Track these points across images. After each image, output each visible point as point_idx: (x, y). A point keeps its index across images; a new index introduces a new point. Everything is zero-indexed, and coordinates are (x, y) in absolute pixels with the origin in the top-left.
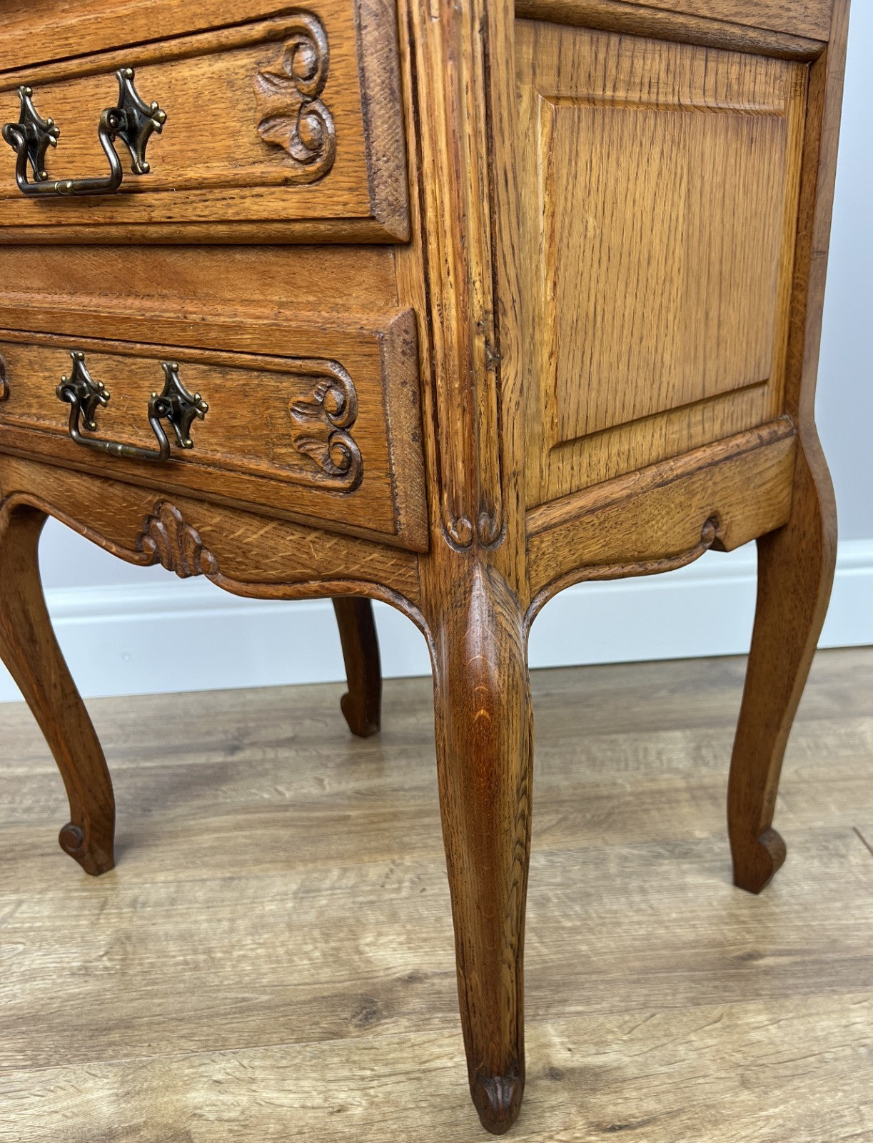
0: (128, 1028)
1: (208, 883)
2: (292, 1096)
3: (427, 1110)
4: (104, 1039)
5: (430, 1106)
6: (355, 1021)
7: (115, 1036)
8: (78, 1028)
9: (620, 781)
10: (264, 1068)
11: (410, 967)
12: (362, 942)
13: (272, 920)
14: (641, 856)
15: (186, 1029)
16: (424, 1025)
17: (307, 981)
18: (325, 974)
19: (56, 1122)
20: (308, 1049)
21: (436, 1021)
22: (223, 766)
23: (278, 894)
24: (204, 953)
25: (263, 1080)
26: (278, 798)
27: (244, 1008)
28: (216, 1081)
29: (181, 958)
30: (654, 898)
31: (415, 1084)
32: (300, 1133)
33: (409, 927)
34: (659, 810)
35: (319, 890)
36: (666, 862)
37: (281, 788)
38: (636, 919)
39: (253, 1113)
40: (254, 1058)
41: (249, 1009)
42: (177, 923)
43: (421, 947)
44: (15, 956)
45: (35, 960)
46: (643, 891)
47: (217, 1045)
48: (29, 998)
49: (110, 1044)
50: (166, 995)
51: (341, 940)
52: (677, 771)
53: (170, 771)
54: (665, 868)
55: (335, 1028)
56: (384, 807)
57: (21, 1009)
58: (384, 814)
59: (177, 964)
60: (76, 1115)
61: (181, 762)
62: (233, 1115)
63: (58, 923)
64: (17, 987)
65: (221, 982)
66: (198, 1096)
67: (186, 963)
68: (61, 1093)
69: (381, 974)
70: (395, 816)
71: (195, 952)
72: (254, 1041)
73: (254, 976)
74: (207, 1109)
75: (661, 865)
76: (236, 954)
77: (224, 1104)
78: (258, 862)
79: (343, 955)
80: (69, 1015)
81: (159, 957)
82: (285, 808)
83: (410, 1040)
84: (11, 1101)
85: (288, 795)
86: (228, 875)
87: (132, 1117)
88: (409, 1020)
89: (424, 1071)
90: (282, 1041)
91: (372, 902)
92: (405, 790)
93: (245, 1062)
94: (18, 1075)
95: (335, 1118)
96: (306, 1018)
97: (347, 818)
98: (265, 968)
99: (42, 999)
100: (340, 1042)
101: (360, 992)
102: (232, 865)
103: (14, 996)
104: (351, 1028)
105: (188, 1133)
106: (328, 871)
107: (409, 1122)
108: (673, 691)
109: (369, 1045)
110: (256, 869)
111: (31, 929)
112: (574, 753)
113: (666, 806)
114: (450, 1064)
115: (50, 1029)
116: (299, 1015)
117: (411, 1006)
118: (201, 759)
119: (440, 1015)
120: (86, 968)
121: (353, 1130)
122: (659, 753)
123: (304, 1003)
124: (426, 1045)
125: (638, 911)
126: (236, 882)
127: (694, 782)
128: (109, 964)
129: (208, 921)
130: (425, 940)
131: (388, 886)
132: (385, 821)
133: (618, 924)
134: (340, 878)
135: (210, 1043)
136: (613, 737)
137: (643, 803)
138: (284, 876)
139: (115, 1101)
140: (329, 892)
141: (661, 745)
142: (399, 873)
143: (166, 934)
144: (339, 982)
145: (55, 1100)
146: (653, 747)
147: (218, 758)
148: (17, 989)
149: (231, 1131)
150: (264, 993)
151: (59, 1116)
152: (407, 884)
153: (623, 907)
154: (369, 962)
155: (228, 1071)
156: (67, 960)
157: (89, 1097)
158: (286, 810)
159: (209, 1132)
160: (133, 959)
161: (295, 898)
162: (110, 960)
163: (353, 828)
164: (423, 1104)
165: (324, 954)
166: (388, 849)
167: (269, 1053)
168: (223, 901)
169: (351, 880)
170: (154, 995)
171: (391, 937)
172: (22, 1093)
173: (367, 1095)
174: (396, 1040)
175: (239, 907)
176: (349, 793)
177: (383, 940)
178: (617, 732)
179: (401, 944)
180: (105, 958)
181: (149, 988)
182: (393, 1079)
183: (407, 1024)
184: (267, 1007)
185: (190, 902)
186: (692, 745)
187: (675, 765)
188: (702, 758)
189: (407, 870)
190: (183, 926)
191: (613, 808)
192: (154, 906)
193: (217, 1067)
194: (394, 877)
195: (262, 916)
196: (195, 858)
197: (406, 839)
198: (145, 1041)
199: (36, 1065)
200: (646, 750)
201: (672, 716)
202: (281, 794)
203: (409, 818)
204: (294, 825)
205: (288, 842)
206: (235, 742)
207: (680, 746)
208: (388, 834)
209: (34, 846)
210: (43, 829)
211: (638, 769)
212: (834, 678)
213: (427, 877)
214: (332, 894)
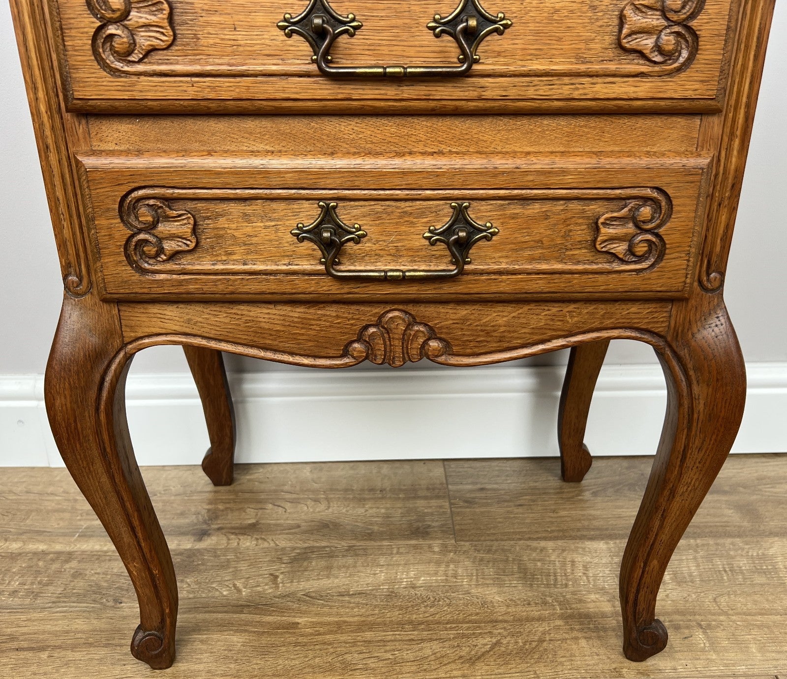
9: (549, 600)
22: (191, 554)
26: (236, 596)
37: (239, 584)
56: (330, 615)
58: (329, 624)
70: (340, 627)
82: (240, 608)
85: (245, 592)
92: (349, 595)
97: (296, 626)
108: (596, 494)
112: (507, 561)
122: (586, 568)
132: (330, 632)
136: (543, 544)
141: (588, 559)
146: (578, 558)
147: (187, 545)
158: (241, 612)
163: (300, 639)
166: (328, 669)
176: (300, 594)
178: (546, 539)
187: (600, 583)
191: (544, 633)
197: (348, 657)
200: (573, 563)
201: (596, 523)
202: (239, 591)
203: (352, 632)
204: (246, 631)
205: (239, 652)
206: (205, 527)
207: (604, 561)
208: (331, 650)
209: (12, 638)
210: (23, 617)
211: (566, 585)
212: (741, 489)
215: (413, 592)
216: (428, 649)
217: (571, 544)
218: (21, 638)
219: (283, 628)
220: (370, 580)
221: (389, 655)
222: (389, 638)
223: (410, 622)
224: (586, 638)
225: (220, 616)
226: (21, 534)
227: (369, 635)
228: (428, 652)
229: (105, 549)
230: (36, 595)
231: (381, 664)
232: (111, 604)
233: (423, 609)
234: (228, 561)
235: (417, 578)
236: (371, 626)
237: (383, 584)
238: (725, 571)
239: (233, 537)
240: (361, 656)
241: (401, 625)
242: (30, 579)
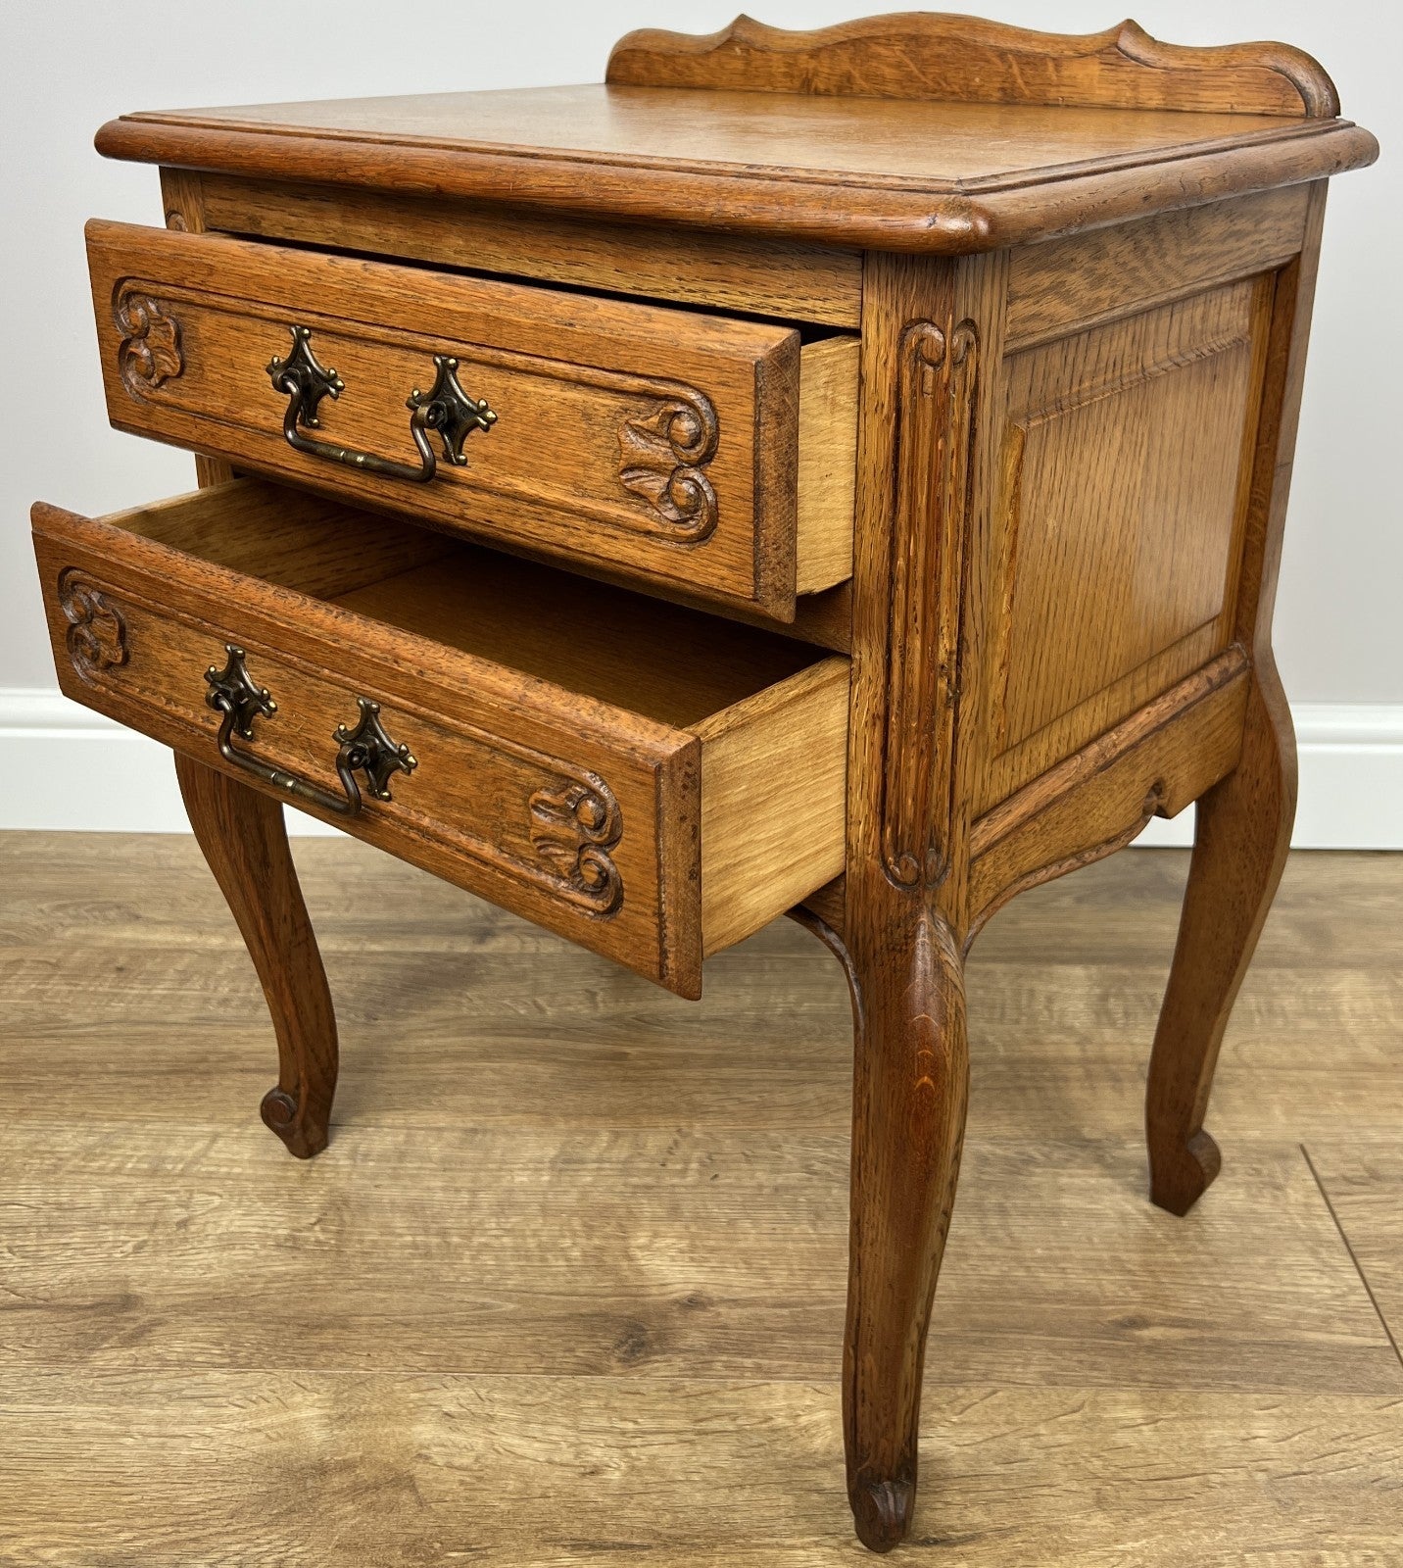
0: (344, 1327)
1: (446, 1134)
2: (537, 1445)
3: (699, 1486)
4: (315, 1340)
5: (704, 1480)
6: (618, 1353)
7: (328, 1337)
8: (285, 1321)
9: (990, 1039)
10: (505, 1403)
11: (691, 1287)
12: (633, 1242)
13: (521, 1198)
14: (1006, 1158)
15: (413, 1337)
16: (703, 1369)
17: (562, 1289)
18: (586, 1282)
19: (256, 1444)
20: (559, 1384)
21: (718, 1366)
22: (470, 960)
23: (531, 1161)
24: (437, 1235)
25: (503, 1420)
26: (538, 1016)
27: (484, 1318)
28: (447, 1414)
29: (409, 1238)
30: (1016, 1224)
31: (686, 1450)
32: (544, 1496)
33: (693, 1229)
34: (1039, 1089)
35: (582, 1161)
36: (1038, 1170)
37: (540, 1001)
38: (989, 1251)
39: (489, 1462)
40: (493, 1388)
41: (490, 1320)
42: (405, 1187)
43: (706, 1260)
44: (209, 1211)
45: (233, 1220)
46: (1002, 1211)
47: (449, 1366)
48: (227, 1272)
49: (323, 1347)
50: (389, 1288)
51: (606, 1237)
52: (1070, 1030)
53: (402, 961)
54: (1036, 1179)
55: (593, 1360)
56: (671, 1045)
57: (217, 1286)
58: (668, 1056)
59: (404, 1246)
60: (281, 1437)
61: (418, 949)
62: (465, 1461)
63: (261, 1172)
64: (213, 1255)
65: (457, 1278)
66: (425, 1431)
67: (415, 1246)
68: (264, 1405)
69: (654, 1291)
70: (686, 1061)
71: (426, 1232)
72: (494, 1365)
73: (497, 1275)
74: (435, 1449)
75: (1032, 1174)
76: (477, 1240)
77: (455, 1445)
78: (508, 1110)
79: (609, 1260)
80: (274, 1302)
81: (382, 1234)
82: (544, 1031)
83: (684, 1387)
84: (206, 1410)
85: (550, 1012)
86: (471, 1125)
87: (347, 1449)
88: (685, 1360)
89: (699, 1433)
90: (529, 1370)
91: (648, 1187)
92: (702, 1022)
93: (483, 1392)
94: (215, 1375)
95: (587, 1482)
96: (559, 1340)
97: (624, 1056)
98: (511, 1265)
99: (242, 1275)
100: (598, 1379)
101: (627, 1313)
102: (475, 1111)
103: (209, 1267)
104: (613, 1363)
105: (411, 1478)
106: (596, 1134)
107: (676, 1500)
108: (1079, 900)
109: (633, 1389)
110: (505, 1120)
111: (228, 1176)
113: (1050, 1084)
114: (731, 1428)
115: (252, 1317)
116: (550, 1337)
117: (689, 1342)
118: (442, 946)
119: (724, 1358)
120: (295, 1239)
121: (608, 1501)
122: (1050, 1000)
123: (557, 1319)
124: (704, 1397)
125: (994, 1240)
126: (480, 1136)
127: (1092, 1051)
128: (322, 1237)
129: (444, 1189)
130: (712, 1250)
131: (670, 1166)
132: (672, 1066)
133: (965, 1257)
134: (609, 1148)
135: (441, 1360)
136: (990, 966)
137: (1019, 1077)
138: (539, 1135)
139: (326, 1425)
140: (595, 1165)
141: (1054, 988)
142: (684, 1149)
143: (392, 1203)
144: (602, 1296)
145: (257, 1415)
146: (1041, 988)
147: (464, 947)
148: (211, 1257)
149: (462, 1483)
150: (509, 1299)
151: (261, 1437)
152: (694, 1166)
153: (974, 1232)
154: (639, 1272)
155: (462, 1401)
156: (271, 1224)
157: (297, 1415)
158: (547, 1036)
159: (436, 1480)
160: (351, 1233)
161: (552, 1169)
162: (323, 1231)
163: (631, 1073)
164: (696, 1477)
165: (585, 1254)
166: (672, 1111)
167: (512, 1384)
168: (462, 1162)
169: (621, 1152)
170: (376, 1286)
171: (669, 1241)
172: (219, 1400)
173: (627, 1455)
174: (667, 1386)
175: (482, 1174)
176: (628, 1018)
177: (660, 1243)
178: (994, 960)
179: (682, 1251)
180: (317, 1228)
181: (370, 1276)
182: (661, 1438)
183: (682, 1365)
184: (510, 1320)
185: (422, 1159)
186: (1098, 991)
187: (1069, 1021)
188: (1108, 1013)
189: (696, 1144)
190: (413, 1194)
192: (378, 1161)
193: (449, 1394)
194: (679, 1153)
195: (511, 1191)
196: (429, 1095)
197: (698, 1098)
198: (364, 1349)
199: (235, 1364)
200: (1032, 993)
201: (1075, 941)
202: (541, 1010)
203: (703, 1067)
204: (554, 1060)
205: (547, 1084)
206: (486, 924)
207: (1079, 991)
208: (674, 1088)
209: (233, 1057)
210: (243, 1032)
211: (1017, 1022)
212: (1311, 901)
213: (721, 1157)
214: (599, 1169)
215: (792, 1021)
216: (810, 1093)
217: (1034, 969)
219: (607, 1059)
220: (731, 1003)
221: (753, 1097)
222: (757, 1076)
223: (787, 1059)
224: (1037, 1088)
225: (516, 1040)
226: (221, 926)
227: (727, 1072)
228: (810, 1096)
229: (345, 949)
231: (743, 1107)
232: (361, 1019)
233: (806, 1043)
234: (524, 971)
235: (799, 1003)
236: (730, 1062)
237: (749, 1010)
238: (1259, 1011)
239: (528, 938)
240: (716, 1097)
241: (773, 1062)
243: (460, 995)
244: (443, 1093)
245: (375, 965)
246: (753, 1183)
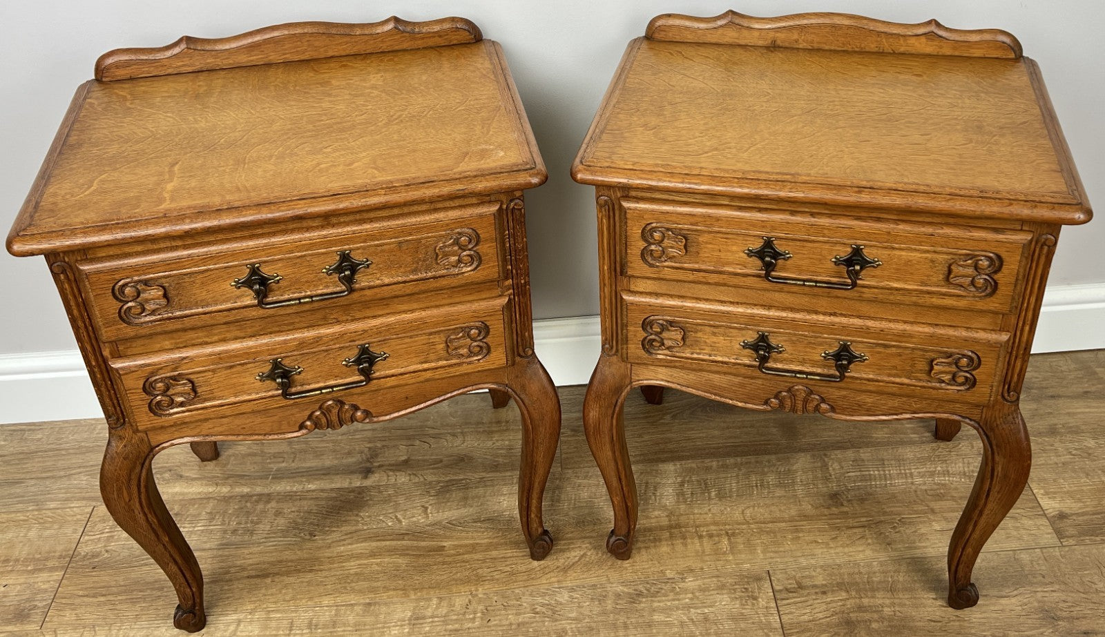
1: (355, 608)
14: (629, 593)
22: (361, 491)
23: (399, 620)
26: (398, 526)
35: (424, 618)
36: (644, 600)
37: (399, 516)
46: (626, 627)
53: (326, 495)
54: (643, 606)
56: (467, 538)
58: (466, 546)
61: (333, 486)
70: (474, 548)
75: (640, 602)
78: (386, 589)
82: (402, 536)
85: (404, 523)
86: (368, 601)
92: (480, 522)
97: (442, 549)
102: (369, 592)
106: (430, 599)
110: (385, 596)
118: (346, 483)
126: (373, 607)
131: (467, 616)
132: (467, 553)
134: (437, 608)
138: (402, 603)
140: (431, 620)
142: (474, 605)
147: (357, 482)
152: (479, 615)
158: (403, 539)
161: (409, 624)
163: (447, 559)
166: (466, 581)
168: (365, 625)
169: (444, 609)
176: (444, 523)
185: (344, 625)
189: (480, 601)
194: (471, 608)
196: (345, 583)
197: (480, 572)
202: (400, 522)
203: (483, 551)
204: (408, 554)
205: (405, 571)
206: (368, 465)
208: (468, 567)
209: (242, 569)
210: (246, 551)
213: (492, 608)
214: (432, 622)
218: (249, 568)
219: (434, 551)
220: (496, 508)
221: (508, 569)
222: (509, 555)
225: (388, 543)
227: (494, 554)
230: (252, 533)
231: (503, 575)
232: (308, 537)
234: (389, 496)
236: (496, 547)
237: (505, 511)
239: (391, 473)
240: (489, 570)
242: (244, 520)
243: (357, 515)
244: (352, 581)
245: (312, 499)
246: (508, 623)
